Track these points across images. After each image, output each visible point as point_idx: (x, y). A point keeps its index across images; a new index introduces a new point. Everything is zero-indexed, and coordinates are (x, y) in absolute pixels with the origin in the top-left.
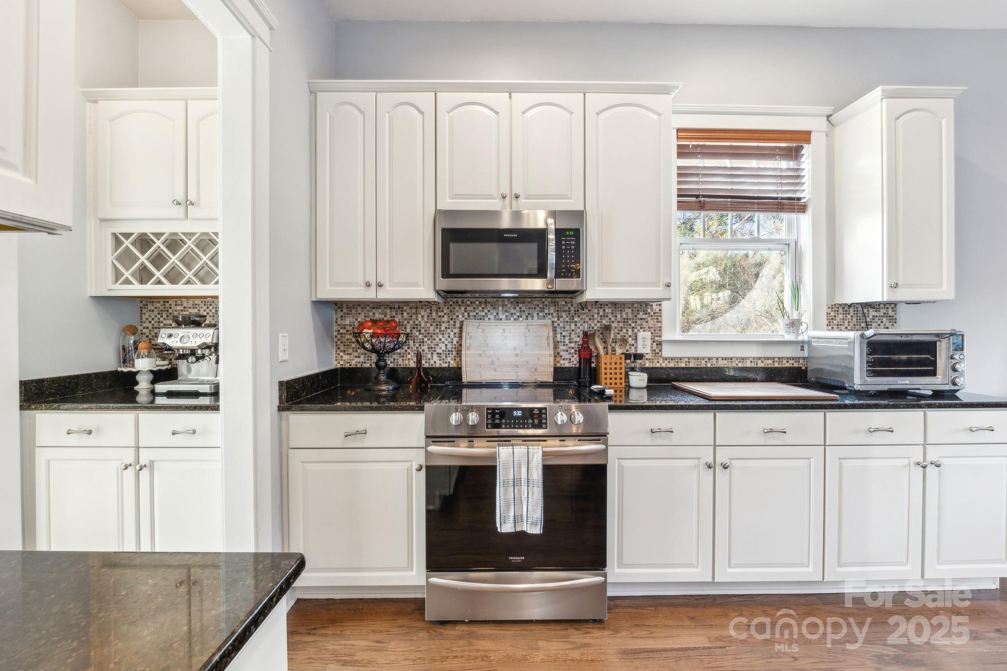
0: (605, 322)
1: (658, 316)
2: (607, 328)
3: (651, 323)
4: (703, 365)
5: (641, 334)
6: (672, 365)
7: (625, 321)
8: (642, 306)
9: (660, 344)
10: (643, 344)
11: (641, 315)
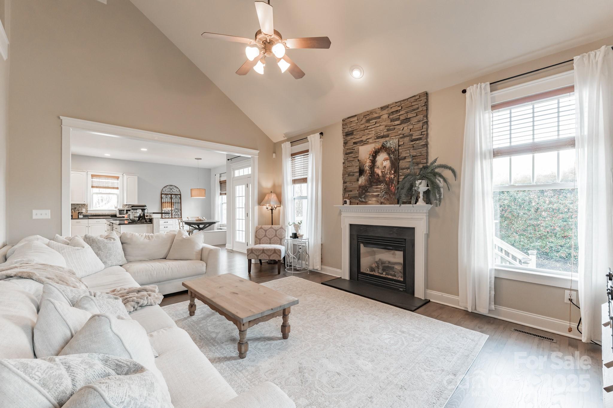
0: (75, 207)
1: (87, 206)
2: (75, 208)
3: (86, 207)
4: (97, 214)
5: (83, 209)
6: (90, 214)
7: (80, 207)
8: (84, 205)
9: (87, 211)
10: (84, 211)
11: (83, 206)
